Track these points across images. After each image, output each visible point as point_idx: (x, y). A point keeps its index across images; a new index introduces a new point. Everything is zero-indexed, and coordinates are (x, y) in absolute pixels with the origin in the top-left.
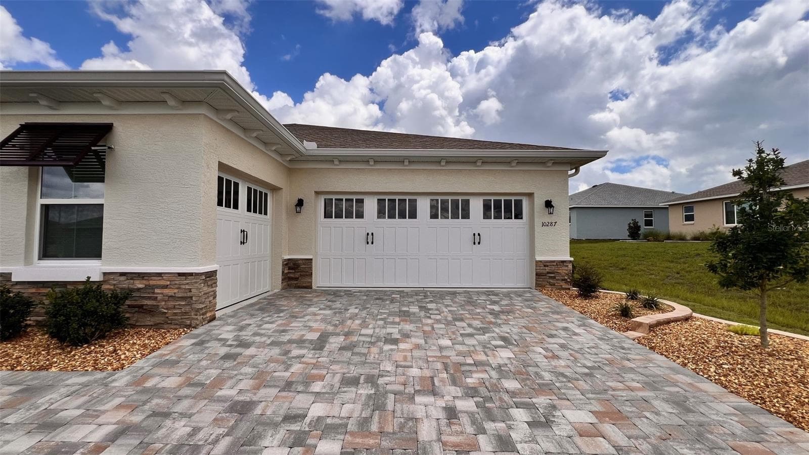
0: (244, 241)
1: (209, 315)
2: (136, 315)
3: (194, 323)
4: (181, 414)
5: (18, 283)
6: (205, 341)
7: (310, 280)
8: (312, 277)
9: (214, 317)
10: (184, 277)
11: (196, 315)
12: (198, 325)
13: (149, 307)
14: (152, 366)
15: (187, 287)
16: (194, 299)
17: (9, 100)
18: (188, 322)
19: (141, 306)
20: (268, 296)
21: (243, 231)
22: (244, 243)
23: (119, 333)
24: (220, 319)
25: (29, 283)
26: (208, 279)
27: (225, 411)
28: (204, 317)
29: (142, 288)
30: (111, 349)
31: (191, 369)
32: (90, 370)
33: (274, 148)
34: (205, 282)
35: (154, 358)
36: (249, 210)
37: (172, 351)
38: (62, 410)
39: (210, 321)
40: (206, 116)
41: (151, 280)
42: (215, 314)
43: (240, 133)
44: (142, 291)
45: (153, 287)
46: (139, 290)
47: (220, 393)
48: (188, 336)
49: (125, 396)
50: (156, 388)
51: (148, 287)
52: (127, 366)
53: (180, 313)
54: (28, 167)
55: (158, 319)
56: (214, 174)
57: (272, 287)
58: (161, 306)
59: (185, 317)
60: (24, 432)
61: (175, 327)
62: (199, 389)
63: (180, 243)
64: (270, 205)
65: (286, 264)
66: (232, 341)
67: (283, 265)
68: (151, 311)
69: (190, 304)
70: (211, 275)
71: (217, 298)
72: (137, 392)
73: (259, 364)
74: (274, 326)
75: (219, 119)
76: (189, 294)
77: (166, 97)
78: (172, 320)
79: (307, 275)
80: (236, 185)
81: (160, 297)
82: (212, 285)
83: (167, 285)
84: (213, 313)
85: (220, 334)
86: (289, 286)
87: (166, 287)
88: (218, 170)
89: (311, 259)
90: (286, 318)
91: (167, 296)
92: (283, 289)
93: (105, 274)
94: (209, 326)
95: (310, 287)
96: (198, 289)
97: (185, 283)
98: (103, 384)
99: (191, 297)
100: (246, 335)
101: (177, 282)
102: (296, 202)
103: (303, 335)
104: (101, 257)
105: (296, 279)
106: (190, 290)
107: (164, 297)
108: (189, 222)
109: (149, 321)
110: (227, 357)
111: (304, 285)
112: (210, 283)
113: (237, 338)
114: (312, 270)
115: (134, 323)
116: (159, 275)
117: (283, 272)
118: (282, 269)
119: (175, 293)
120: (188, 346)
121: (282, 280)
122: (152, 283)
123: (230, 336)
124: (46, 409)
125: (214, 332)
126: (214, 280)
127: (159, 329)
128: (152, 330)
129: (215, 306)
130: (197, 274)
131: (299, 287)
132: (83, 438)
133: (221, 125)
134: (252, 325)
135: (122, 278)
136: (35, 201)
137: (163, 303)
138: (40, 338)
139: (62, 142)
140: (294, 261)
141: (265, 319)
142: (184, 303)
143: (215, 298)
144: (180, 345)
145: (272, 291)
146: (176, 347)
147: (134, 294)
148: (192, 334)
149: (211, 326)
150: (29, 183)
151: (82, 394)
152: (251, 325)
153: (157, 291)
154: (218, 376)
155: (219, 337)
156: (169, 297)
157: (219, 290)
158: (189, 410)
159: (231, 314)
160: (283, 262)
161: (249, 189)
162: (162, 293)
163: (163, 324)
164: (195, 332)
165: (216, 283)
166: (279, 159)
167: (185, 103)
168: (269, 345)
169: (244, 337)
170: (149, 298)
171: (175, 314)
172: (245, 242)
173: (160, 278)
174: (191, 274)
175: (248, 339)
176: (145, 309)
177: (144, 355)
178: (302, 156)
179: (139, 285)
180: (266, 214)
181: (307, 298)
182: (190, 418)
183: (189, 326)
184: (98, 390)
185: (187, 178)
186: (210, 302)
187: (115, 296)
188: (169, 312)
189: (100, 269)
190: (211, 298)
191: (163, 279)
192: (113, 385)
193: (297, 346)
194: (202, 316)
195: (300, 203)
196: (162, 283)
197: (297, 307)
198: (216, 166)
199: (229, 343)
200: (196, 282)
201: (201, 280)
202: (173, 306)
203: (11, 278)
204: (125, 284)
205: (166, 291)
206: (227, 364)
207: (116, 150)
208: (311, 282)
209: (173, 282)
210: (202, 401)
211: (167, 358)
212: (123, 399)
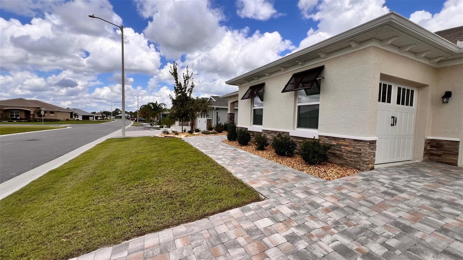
0: (393, 124)
1: (370, 166)
2: (332, 157)
3: (362, 168)
4: (363, 213)
5: (291, 136)
6: (370, 180)
7: (456, 159)
8: (458, 156)
9: (373, 168)
10: (357, 142)
11: (363, 164)
12: (364, 170)
13: (338, 155)
14: (343, 183)
15: (359, 148)
16: (362, 154)
17: (289, 66)
18: (359, 167)
19: (334, 154)
20: (411, 163)
21: (393, 117)
22: (393, 125)
23: (325, 164)
24: (377, 170)
25: (294, 137)
26: (371, 145)
27: (391, 223)
28: (368, 166)
29: (335, 145)
30: (324, 170)
31: (364, 192)
32: (317, 176)
33: (424, 55)
34: (369, 146)
35: (343, 180)
36: (398, 103)
37: (352, 180)
38: (311, 189)
39: (371, 170)
40: (374, 46)
41: (340, 141)
42: (374, 166)
43: (396, 52)
44: (335, 146)
45: (341, 145)
46: (334, 145)
47: (384, 212)
48: (358, 174)
49: (334, 193)
50: (347, 195)
51: (338, 144)
52: (332, 180)
53: (354, 161)
54: (294, 91)
55: (343, 162)
56: (377, 81)
57: (413, 157)
58: (344, 156)
59: (356, 164)
60: (301, 192)
61: (351, 167)
62: (372, 205)
63: (355, 123)
64: (416, 98)
65: (429, 143)
66: (388, 185)
67: (426, 143)
68: (339, 157)
69: (360, 158)
70: (373, 143)
71: (376, 156)
72: (339, 193)
73: (413, 206)
74: (422, 185)
75: (383, 46)
76: (359, 152)
77: (351, 43)
78: (349, 164)
79: (451, 154)
80: (390, 87)
81: (343, 150)
82: (373, 149)
83: (348, 145)
84: (372, 165)
85: (379, 179)
86: (431, 160)
87: (347, 146)
88: (380, 79)
89: (458, 142)
90: (433, 182)
91: (347, 150)
92: (423, 161)
93: (320, 136)
94: (371, 172)
95: (455, 164)
96: (365, 149)
97: (358, 146)
98: (323, 184)
99: (361, 154)
100: (399, 184)
101: (353, 144)
102: (443, 94)
103: (454, 199)
104: (318, 128)
105: (439, 156)
106: (360, 150)
107: (346, 151)
108: (360, 111)
109: (338, 161)
110: (385, 193)
111: (448, 161)
112: (372, 147)
113: (392, 184)
114: (458, 151)
115: (331, 161)
116: (344, 139)
117: (425, 149)
118: (425, 146)
119: (351, 150)
120: (360, 180)
121: (424, 154)
122: (340, 143)
123: (387, 182)
124: (306, 186)
125: (374, 176)
126: (374, 146)
127: (343, 167)
128: (339, 167)
129: (374, 162)
130: (365, 141)
131: (442, 162)
132: (321, 203)
133: (383, 49)
134: (402, 180)
135: (327, 139)
136: (296, 104)
137: (345, 154)
138: (299, 158)
139: (306, 79)
140: (438, 141)
141: (412, 178)
142: (356, 156)
143: (374, 156)
144: (356, 178)
145: (413, 160)
146: (353, 178)
147: (333, 147)
148: (361, 174)
149: (372, 172)
150: (295, 98)
151: (317, 185)
152: (400, 179)
153: (342, 147)
154: (382, 202)
155: (378, 180)
156: (348, 151)
157: (377, 152)
158: (368, 213)
159: (384, 169)
160: (426, 141)
161: (399, 89)
162: (345, 149)
163: (345, 165)
164: (362, 173)
165: (375, 148)
166: (427, 62)
167: (361, 43)
168: (419, 196)
169: (397, 185)
170: (339, 150)
171: (351, 161)
172: (395, 124)
173: (344, 141)
174: (361, 141)
175: (400, 188)
176: (336, 155)
177: (338, 177)
178: (452, 55)
179: (334, 143)
180: (411, 105)
181: (452, 172)
182: (369, 217)
183: (359, 169)
184: (322, 186)
185: (360, 86)
186: (372, 158)
187: (324, 147)
188: (348, 159)
189: (318, 134)
190: (372, 157)
191: (346, 142)
192: (327, 186)
193: (448, 206)
194: (366, 166)
195: (448, 95)
196: (345, 143)
197: (442, 177)
198: (379, 76)
199: (386, 185)
200: (364, 146)
201: (367, 145)
202: (350, 157)
203: (289, 134)
204: (328, 142)
205: (347, 148)
206: (387, 197)
207: (325, 78)
208: (457, 161)
209: (351, 144)
210: (374, 212)
211: (350, 182)
212: (333, 194)
